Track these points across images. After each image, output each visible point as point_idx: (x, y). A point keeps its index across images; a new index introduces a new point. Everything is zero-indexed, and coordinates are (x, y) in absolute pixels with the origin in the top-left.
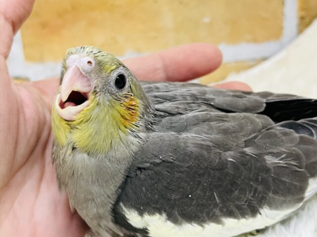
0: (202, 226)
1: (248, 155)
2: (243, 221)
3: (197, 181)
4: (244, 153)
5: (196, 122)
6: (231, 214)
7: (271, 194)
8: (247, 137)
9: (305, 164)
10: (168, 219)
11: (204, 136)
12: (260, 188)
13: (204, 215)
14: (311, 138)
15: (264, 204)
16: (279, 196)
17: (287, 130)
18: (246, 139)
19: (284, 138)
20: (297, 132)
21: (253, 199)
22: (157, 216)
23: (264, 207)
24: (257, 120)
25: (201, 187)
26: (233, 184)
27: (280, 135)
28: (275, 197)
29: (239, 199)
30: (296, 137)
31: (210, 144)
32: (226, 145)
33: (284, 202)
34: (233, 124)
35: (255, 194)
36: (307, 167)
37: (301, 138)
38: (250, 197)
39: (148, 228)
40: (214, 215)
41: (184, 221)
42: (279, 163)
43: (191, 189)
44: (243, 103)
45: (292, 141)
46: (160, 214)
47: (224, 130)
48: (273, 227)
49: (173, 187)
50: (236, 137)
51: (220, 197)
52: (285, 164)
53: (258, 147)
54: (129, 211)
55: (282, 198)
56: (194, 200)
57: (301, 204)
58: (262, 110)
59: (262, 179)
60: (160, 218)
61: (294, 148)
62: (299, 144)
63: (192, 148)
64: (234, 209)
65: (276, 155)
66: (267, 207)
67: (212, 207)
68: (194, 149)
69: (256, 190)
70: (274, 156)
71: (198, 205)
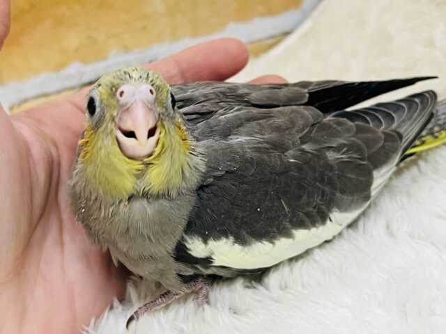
0: (273, 243)
1: (308, 152)
2: (314, 230)
3: (263, 191)
4: (303, 151)
5: (239, 122)
6: (301, 224)
7: (338, 195)
8: (301, 132)
9: (366, 155)
10: (235, 242)
11: (258, 137)
12: (327, 189)
13: (275, 229)
14: (367, 125)
15: (333, 207)
16: (347, 195)
17: (341, 119)
18: (300, 135)
19: (339, 128)
20: (352, 120)
21: (321, 203)
22: (224, 240)
23: (334, 209)
24: (306, 113)
25: (268, 197)
26: (300, 187)
27: (335, 126)
28: (343, 196)
29: (308, 204)
30: (351, 126)
31: (267, 146)
32: (283, 144)
33: (352, 201)
34: (283, 120)
35: (323, 196)
36: (369, 159)
37: (357, 126)
38: (318, 202)
39: (213, 257)
40: (284, 228)
41: (254, 240)
42: (342, 158)
43: (258, 201)
44: (284, 95)
45: (348, 130)
46: (227, 237)
47: (277, 127)
48: (340, 234)
49: (240, 202)
50: (290, 134)
51: (289, 205)
52: (348, 158)
53: (316, 141)
54: (192, 239)
55: (350, 198)
56: (262, 214)
57: (368, 203)
58: (306, 100)
59: (328, 178)
60: (226, 243)
61: (353, 139)
62: (356, 133)
63: (250, 154)
64: (305, 218)
65: (337, 149)
66: (337, 210)
67: (281, 218)
68: (253, 154)
69: (323, 192)
70: (334, 151)
71: (268, 219)
